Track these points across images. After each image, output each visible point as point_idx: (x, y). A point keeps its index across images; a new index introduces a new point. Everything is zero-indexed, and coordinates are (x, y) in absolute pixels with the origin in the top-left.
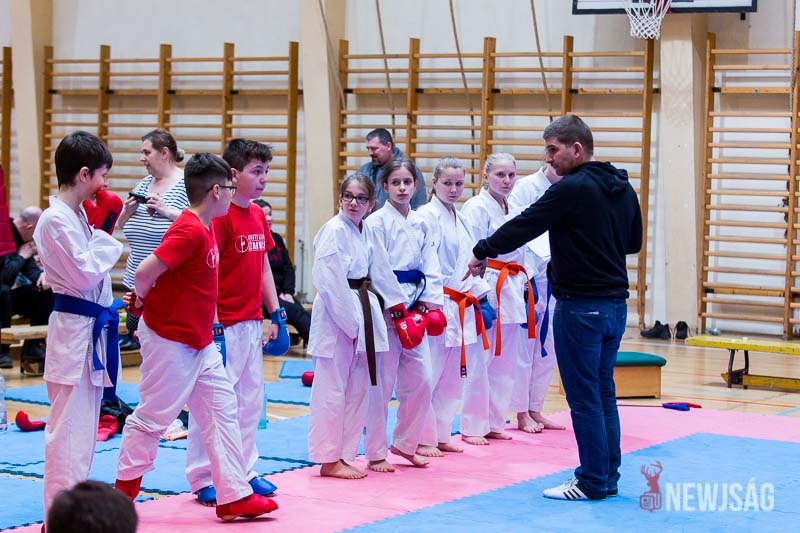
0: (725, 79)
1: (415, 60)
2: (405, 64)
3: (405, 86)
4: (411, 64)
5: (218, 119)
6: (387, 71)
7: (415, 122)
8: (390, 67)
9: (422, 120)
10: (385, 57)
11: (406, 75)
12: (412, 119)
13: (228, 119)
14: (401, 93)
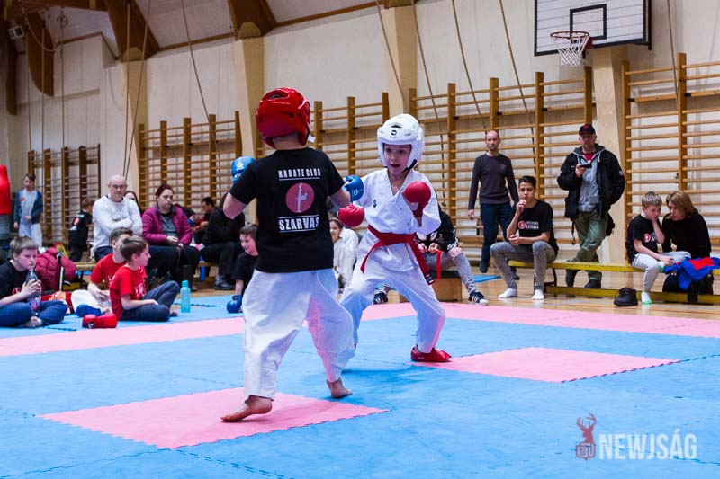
0: (640, 92)
1: (452, 99)
2: (445, 101)
3: (446, 116)
4: (450, 100)
5: (345, 147)
6: (435, 107)
7: (454, 138)
8: (436, 104)
9: (460, 137)
10: (433, 97)
11: (446, 109)
12: (452, 137)
13: (352, 146)
14: (444, 121)
